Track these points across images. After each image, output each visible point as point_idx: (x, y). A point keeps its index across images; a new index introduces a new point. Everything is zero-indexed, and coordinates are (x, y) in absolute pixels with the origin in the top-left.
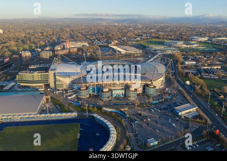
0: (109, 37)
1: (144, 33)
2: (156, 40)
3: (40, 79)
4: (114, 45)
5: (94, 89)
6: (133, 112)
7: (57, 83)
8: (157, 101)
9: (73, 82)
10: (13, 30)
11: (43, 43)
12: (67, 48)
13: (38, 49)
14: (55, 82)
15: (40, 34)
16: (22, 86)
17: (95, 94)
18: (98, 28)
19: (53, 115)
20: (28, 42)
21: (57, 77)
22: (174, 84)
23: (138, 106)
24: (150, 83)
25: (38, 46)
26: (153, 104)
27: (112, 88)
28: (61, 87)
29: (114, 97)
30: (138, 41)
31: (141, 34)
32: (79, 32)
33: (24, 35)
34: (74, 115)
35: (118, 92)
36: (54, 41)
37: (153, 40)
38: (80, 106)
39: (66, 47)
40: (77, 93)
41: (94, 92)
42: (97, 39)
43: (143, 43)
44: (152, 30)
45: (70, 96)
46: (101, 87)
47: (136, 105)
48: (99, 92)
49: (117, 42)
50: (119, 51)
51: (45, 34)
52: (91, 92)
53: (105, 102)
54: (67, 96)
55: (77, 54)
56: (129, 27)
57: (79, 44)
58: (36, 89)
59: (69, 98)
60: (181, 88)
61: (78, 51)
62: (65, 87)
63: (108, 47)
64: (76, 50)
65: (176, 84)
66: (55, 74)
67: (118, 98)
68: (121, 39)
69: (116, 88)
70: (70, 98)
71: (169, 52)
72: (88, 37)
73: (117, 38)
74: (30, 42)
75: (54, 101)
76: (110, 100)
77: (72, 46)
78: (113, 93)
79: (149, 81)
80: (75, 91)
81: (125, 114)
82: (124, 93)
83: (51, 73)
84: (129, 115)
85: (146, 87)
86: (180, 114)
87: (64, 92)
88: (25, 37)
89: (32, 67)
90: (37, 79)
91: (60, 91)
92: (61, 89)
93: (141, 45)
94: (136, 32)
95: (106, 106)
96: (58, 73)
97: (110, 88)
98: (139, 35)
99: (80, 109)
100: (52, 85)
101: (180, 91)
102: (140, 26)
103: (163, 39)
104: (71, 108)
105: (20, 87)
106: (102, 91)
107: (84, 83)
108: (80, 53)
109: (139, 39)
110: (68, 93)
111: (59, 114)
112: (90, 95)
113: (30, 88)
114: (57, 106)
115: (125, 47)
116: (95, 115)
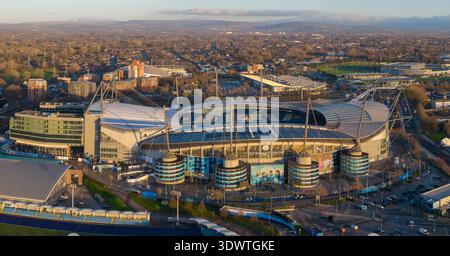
0: (242, 59)
1: (331, 49)
2: (359, 63)
3: (61, 133)
4: (255, 74)
5: (198, 162)
6: (309, 216)
7: (102, 145)
8: (374, 188)
9: (143, 146)
11: (77, 67)
12: (133, 78)
13: (64, 79)
14: (97, 142)
15: (73, 51)
16: (19, 145)
17: (202, 175)
18: (213, 40)
20: (44, 63)
21: (103, 130)
22: (413, 147)
23: (322, 201)
24: (351, 146)
25: (66, 72)
26: (365, 195)
27: (250, 161)
28: (110, 156)
29: (253, 182)
30: (314, 65)
31: (321, 51)
32: (166, 49)
33: (37, 51)
34: (142, 217)
35: (266, 170)
36: (103, 65)
37: (353, 63)
38: (160, 200)
39: (130, 76)
40: (153, 171)
41: (197, 170)
42: (210, 61)
43: (327, 69)
44: (349, 45)
45: (132, 177)
46: (218, 159)
47: (318, 197)
48: (211, 171)
49: (260, 67)
50: (266, 86)
51: (84, 50)
52: (191, 172)
53: (228, 194)
54: (124, 178)
55: (157, 91)
56: (294, 38)
57: (167, 72)
59: (129, 181)
61: (160, 85)
62: (121, 157)
63: (238, 78)
64: (154, 83)
66: (98, 121)
67: (266, 185)
68: (271, 61)
69: (262, 161)
70: (133, 181)
71: (394, 85)
72: (187, 57)
73: (261, 59)
74: (50, 65)
75: (89, 183)
76: (241, 191)
77: (146, 74)
78: (253, 173)
79: (350, 142)
80: (148, 168)
81: (287, 220)
82: (282, 171)
83: (89, 120)
84: (299, 221)
85: (343, 157)
86: (436, 205)
87: (119, 169)
88: (39, 55)
89: (48, 105)
90: (56, 133)
91: (108, 166)
92: (110, 162)
93: (324, 74)
94: (310, 48)
95: (233, 204)
96: (107, 120)
97: (244, 160)
98: (317, 54)
99: (158, 207)
100: (89, 150)
102: (319, 37)
103: (379, 61)
104: (133, 203)
106: (221, 166)
107: (171, 147)
108: (165, 89)
109: (317, 61)
110: (127, 170)
112: (187, 178)
114: (98, 195)
115: (283, 77)
116: (200, 221)
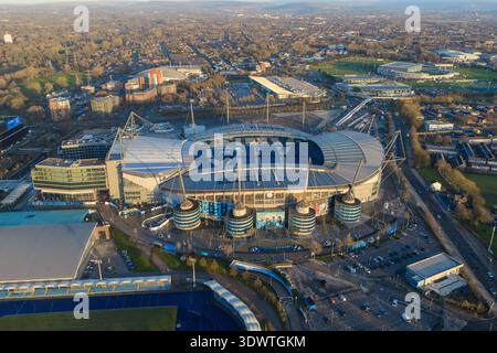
0: (250, 53)
1: (331, 39)
2: (358, 59)
3: (85, 180)
4: (262, 75)
5: (211, 206)
6: (304, 275)
7: (126, 189)
9: (164, 189)
10: (35, 35)
11: (99, 70)
12: (153, 85)
13: (88, 88)
15: (95, 46)
16: (45, 194)
17: (215, 217)
18: (226, 26)
19: (114, 282)
20: (67, 66)
23: (318, 256)
25: (89, 78)
27: (256, 206)
28: (134, 198)
29: (258, 227)
30: (316, 62)
31: (323, 42)
32: (183, 40)
33: (58, 47)
34: (163, 281)
35: (269, 216)
36: (126, 63)
37: (351, 59)
38: (179, 254)
39: (150, 83)
40: (172, 215)
41: (211, 213)
42: (223, 57)
43: (327, 68)
44: (350, 33)
45: (155, 223)
46: (229, 204)
47: (313, 254)
48: (223, 214)
49: (267, 65)
50: (272, 92)
51: (106, 44)
52: (206, 215)
53: (238, 242)
54: (148, 225)
55: (176, 99)
56: (297, 23)
57: (182, 73)
58: (76, 205)
59: (152, 229)
60: (420, 203)
61: (178, 91)
62: (144, 198)
63: (248, 80)
64: (173, 88)
65: (410, 191)
66: (119, 166)
67: (268, 231)
68: (276, 56)
69: (266, 206)
70: (156, 228)
71: (391, 95)
72: (202, 51)
73: (268, 54)
74: (72, 66)
75: (118, 237)
76: (248, 238)
77: (165, 78)
78: (258, 219)
79: (345, 187)
80: (169, 210)
81: (285, 281)
82: (283, 217)
84: (297, 284)
85: (337, 203)
86: (420, 284)
87: (143, 212)
88: (62, 52)
91: (131, 210)
92: (135, 204)
93: (325, 75)
94: (312, 39)
95: (241, 255)
97: (250, 206)
98: (320, 47)
99: (178, 264)
100: (115, 193)
101: (418, 211)
102: (322, 21)
103: (376, 56)
104: (157, 260)
105: (40, 196)
108: (183, 96)
109: (318, 57)
110: (151, 213)
111: (127, 281)
112: (203, 219)
113: (63, 200)
114: (125, 252)
115: (288, 80)
116: (214, 285)
